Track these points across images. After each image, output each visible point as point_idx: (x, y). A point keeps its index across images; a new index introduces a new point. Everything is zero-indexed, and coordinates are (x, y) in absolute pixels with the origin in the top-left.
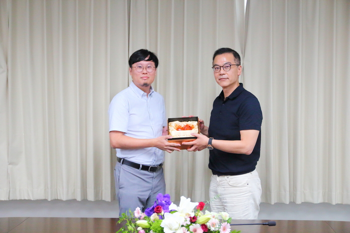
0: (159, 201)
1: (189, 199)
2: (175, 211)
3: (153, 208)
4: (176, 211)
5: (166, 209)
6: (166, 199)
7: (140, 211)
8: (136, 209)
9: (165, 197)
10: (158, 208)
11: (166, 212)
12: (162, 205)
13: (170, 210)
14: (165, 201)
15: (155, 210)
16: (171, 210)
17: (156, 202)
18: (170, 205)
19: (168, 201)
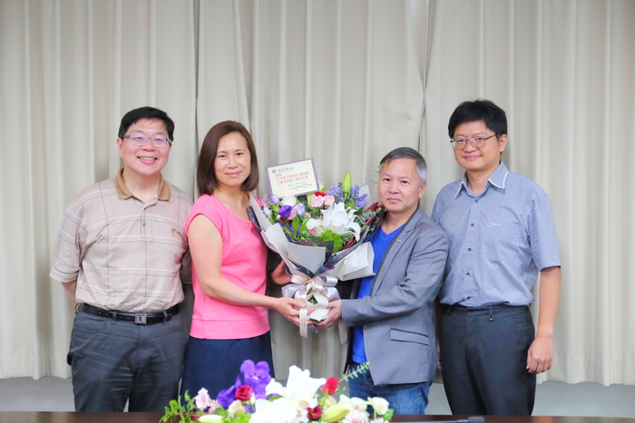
0: (247, 376)
1: (307, 372)
2: (277, 396)
3: (234, 391)
4: (280, 396)
5: (261, 392)
6: (261, 372)
9: (257, 367)
10: (243, 390)
11: (260, 398)
12: (253, 385)
13: (268, 393)
14: (259, 377)
15: (237, 394)
16: (271, 395)
18: (267, 383)
19: (264, 377)
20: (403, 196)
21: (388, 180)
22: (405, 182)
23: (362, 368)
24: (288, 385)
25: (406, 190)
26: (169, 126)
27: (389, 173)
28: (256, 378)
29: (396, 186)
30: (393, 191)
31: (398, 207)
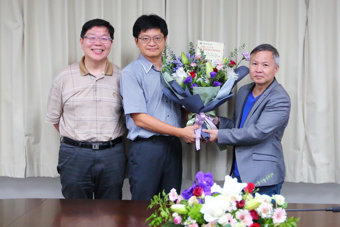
0: (199, 181)
1: (236, 179)
2: (218, 194)
3: (192, 190)
4: (220, 194)
5: (208, 191)
6: (208, 179)
7: (176, 193)
8: (171, 191)
9: (206, 176)
10: (197, 190)
11: (207, 194)
12: (203, 186)
13: (212, 192)
14: (207, 182)
15: (193, 192)
16: (214, 193)
17: (195, 182)
18: (212, 185)
19: (209, 182)
20: (264, 74)
21: (256, 64)
22: (266, 65)
23: (269, 177)
24: (224, 187)
25: (267, 70)
26: (111, 30)
27: (256, 60)
28: (205, 182)
29: (260, 68)
30: (259, 71)
31: (262, 81)
